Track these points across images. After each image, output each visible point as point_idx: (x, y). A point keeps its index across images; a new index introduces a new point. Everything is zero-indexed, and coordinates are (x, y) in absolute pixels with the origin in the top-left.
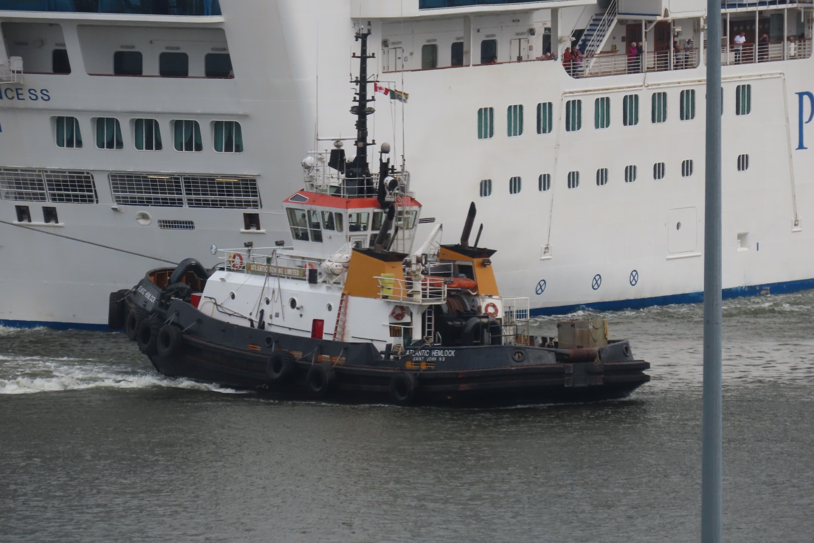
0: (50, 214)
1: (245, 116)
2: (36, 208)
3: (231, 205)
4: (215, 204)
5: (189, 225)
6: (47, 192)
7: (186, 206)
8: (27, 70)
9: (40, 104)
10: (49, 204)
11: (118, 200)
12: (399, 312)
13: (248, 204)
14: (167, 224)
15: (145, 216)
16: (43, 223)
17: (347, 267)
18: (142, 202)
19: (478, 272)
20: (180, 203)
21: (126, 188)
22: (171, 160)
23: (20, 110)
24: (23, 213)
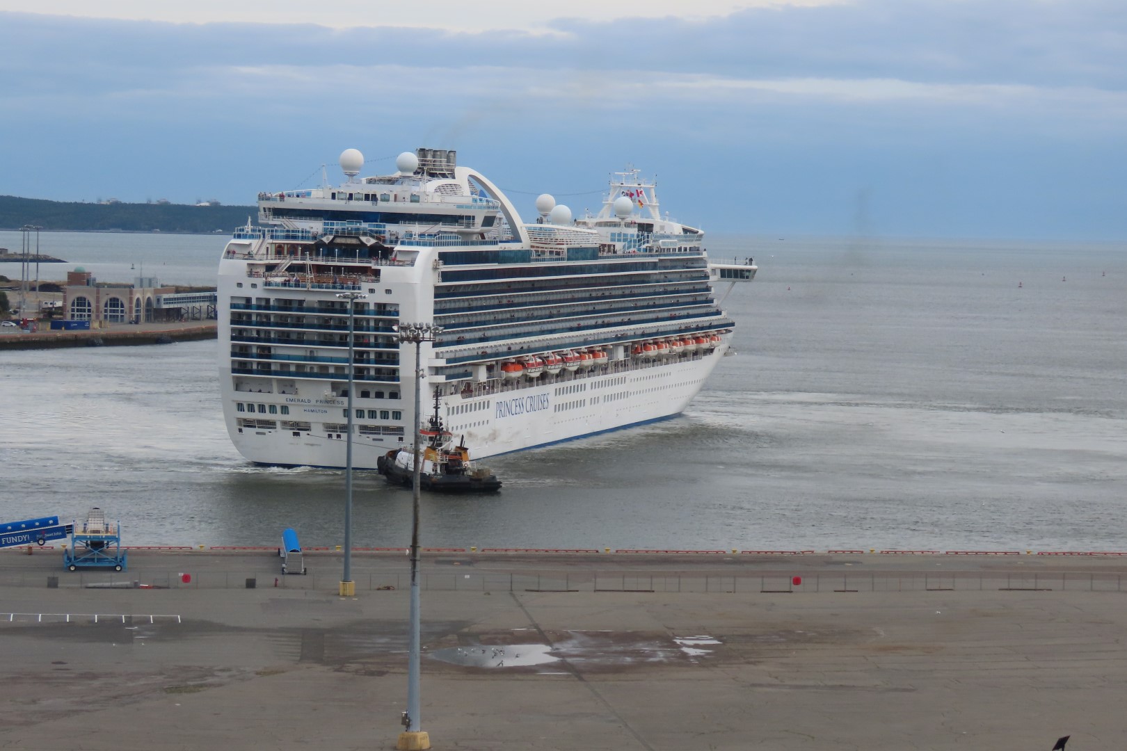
0: (339, 436)
1: (403, 410)
2: (334, 435)
3: (395, 434)
4: (390, 434)
5: (382, 440)
6: (338, 430)
7: (382, 435)
8: (337, 396)
9: (340, 405)
10: (338, 433)
11: (360, 433)
12: (435, 465)
13: (400, 434)
14: (374, 440)
15: (368, 437)
16: (336, 438)
17: (425, 451)
18: (368, 433)
19: (463, 455)
20: (380, 434)
21: (364, 429)
22: (379, 422)
23: (332, 407)
24: (330, 436)
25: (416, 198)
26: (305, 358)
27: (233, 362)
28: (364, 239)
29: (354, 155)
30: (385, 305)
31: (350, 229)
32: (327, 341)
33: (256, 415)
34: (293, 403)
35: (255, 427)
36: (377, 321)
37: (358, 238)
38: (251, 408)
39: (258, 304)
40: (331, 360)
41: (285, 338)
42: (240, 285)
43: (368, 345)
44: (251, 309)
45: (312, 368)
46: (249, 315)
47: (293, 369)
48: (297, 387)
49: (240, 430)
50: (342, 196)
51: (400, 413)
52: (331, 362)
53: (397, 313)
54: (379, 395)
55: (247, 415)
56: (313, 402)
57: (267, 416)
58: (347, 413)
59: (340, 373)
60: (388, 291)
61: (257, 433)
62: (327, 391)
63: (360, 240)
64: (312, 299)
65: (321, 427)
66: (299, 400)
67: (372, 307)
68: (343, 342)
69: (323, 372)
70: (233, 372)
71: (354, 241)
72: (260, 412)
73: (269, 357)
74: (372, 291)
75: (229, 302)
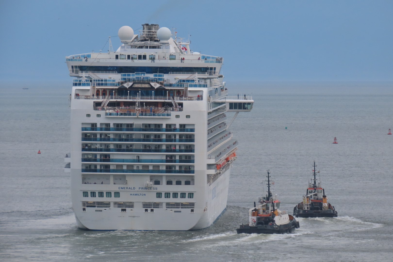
0: (152, 210)
1: (195, 192)
2: (149, 209)
3: (189, 208)
4: (186, 208)
5: (180, 212)
6: (152, 206)
7: (180, 208)
8: (153, 184)
9: (155, 190)
10: (152, 208)
11: (167, 207)
13: (192, 208)
14: (175, 212)
15: (171, 210)
16: (150, 212)
18: (171, 208)
20: (179, 208)
21: (169, 205)
22: (179, 200)
23: (150, 191)
24: (146, 210)
25: (173, 57)
26: (134, 161)
27: (83, 165)
28: (153, 84)
29: (127, 30)
30: (184, 125)
31: (142, 78)
32: (147, 149)
33: (97, 199)
34: (124, 190)
35: (95, 207)
36: (181, 136)
37: (149, 83)
38: (93, 194)
39: (101, 127)
40: (152, 161)
41: (119, 149)
42: (88, 115)
43: (175, 151)
44: (96, 130)
45: (138, 167)
46: (95, 135)
47: (125, 168)
48: (126, 180)
49: (84, 209)
50: (123, 57)
51: (193, 194)
52: (152, 162)
53: (193, 130)
54: (179, 183)
55: (90, 199)
56: (137, 189)
57: (105, 199)
58: (159, 195)
59: (156, 169)
60: (188, 117)
61: (96, 211)
62: (147, 181)
63: (150, 85)
64: (138, 122)
65: (141, 205)
66: (127, 188)
67: (178, 127)
68: (158, 149)
69: (145, 169)
70: (82, 172)
71: (147, 86)
72: (99, 197)
73: (109, 161)
74: (177, 116)
75: (80, 127)
